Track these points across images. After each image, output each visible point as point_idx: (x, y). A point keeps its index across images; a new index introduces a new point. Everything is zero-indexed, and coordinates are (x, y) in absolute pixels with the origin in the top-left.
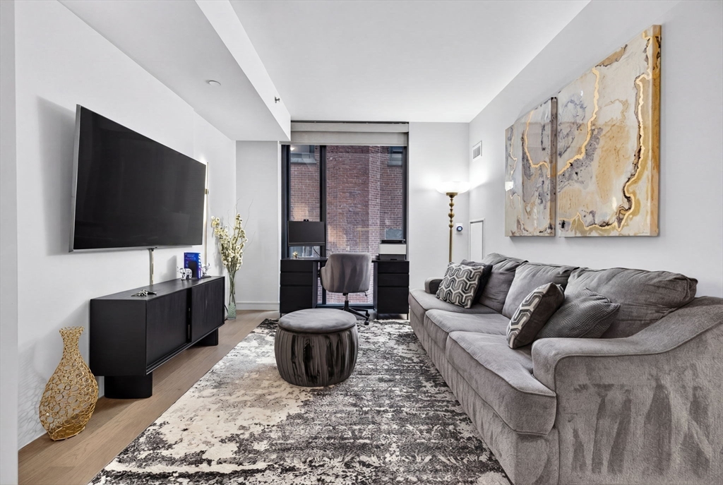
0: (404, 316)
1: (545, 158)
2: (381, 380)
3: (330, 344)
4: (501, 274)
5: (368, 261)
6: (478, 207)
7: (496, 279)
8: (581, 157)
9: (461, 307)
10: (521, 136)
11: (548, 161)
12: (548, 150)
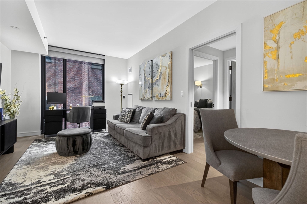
0: (104, 130)
1: (150, 76)
2: (101, 149)
3: (83, 139)
4: (138, 111)
5: (90, 109)
6: (130, 89)
7: (137, 113)
8: (158, 79)
9: (127, 123)
10: (143, 69)
11: (151, 78)
12: (151, 75)
